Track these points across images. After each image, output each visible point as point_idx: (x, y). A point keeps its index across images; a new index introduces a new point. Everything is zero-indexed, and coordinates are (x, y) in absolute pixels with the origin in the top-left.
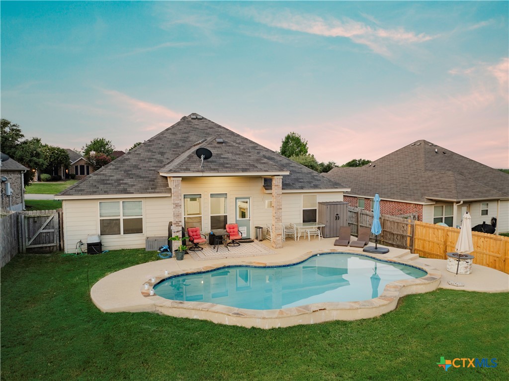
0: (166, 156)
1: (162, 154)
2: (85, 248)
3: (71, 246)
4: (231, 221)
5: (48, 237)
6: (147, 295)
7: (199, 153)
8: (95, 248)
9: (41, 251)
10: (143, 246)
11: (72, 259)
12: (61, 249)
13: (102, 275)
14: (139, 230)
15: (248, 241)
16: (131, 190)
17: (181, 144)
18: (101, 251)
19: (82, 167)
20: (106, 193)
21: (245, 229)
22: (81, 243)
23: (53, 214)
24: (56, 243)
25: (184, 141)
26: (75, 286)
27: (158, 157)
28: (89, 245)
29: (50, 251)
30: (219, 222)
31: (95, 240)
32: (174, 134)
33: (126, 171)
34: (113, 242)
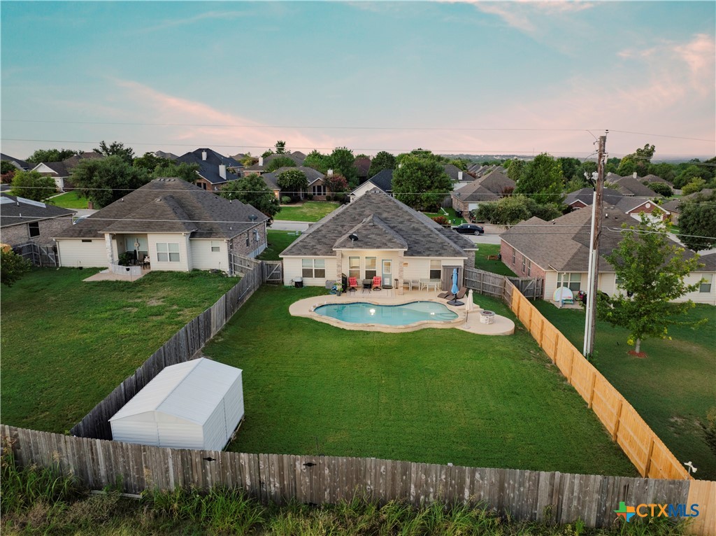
0: (344, 228)
1: (343, 226)
2: (294, 284)
3: (287, 283)
4: (379, 274)
5: (276, 276)
6: (310, 311)
7: (351, 237)
8: (299, 285)
9: (273, 283)
10: (325, 285)
11: (288, 289)
12: (283, 283)
13: (298, 300)
14: (324, 276)
15: (389, 287)
16: (318, 253)
17: (357, 217)
18: (302, 286)
19: (319, 188)
20: (305, 254)
21: (388, 279)
22: (292, 281)
23: (279, 263)
24: (281, 279)
25: (360, 215)
26: (284, 304)
27: (340, 228)
28: (296, 283)
29: (278, 283)
30: (370, 274)
31: (299, 280)
32: (355, 209)
33: (318, 239)
34: (310, 282)
